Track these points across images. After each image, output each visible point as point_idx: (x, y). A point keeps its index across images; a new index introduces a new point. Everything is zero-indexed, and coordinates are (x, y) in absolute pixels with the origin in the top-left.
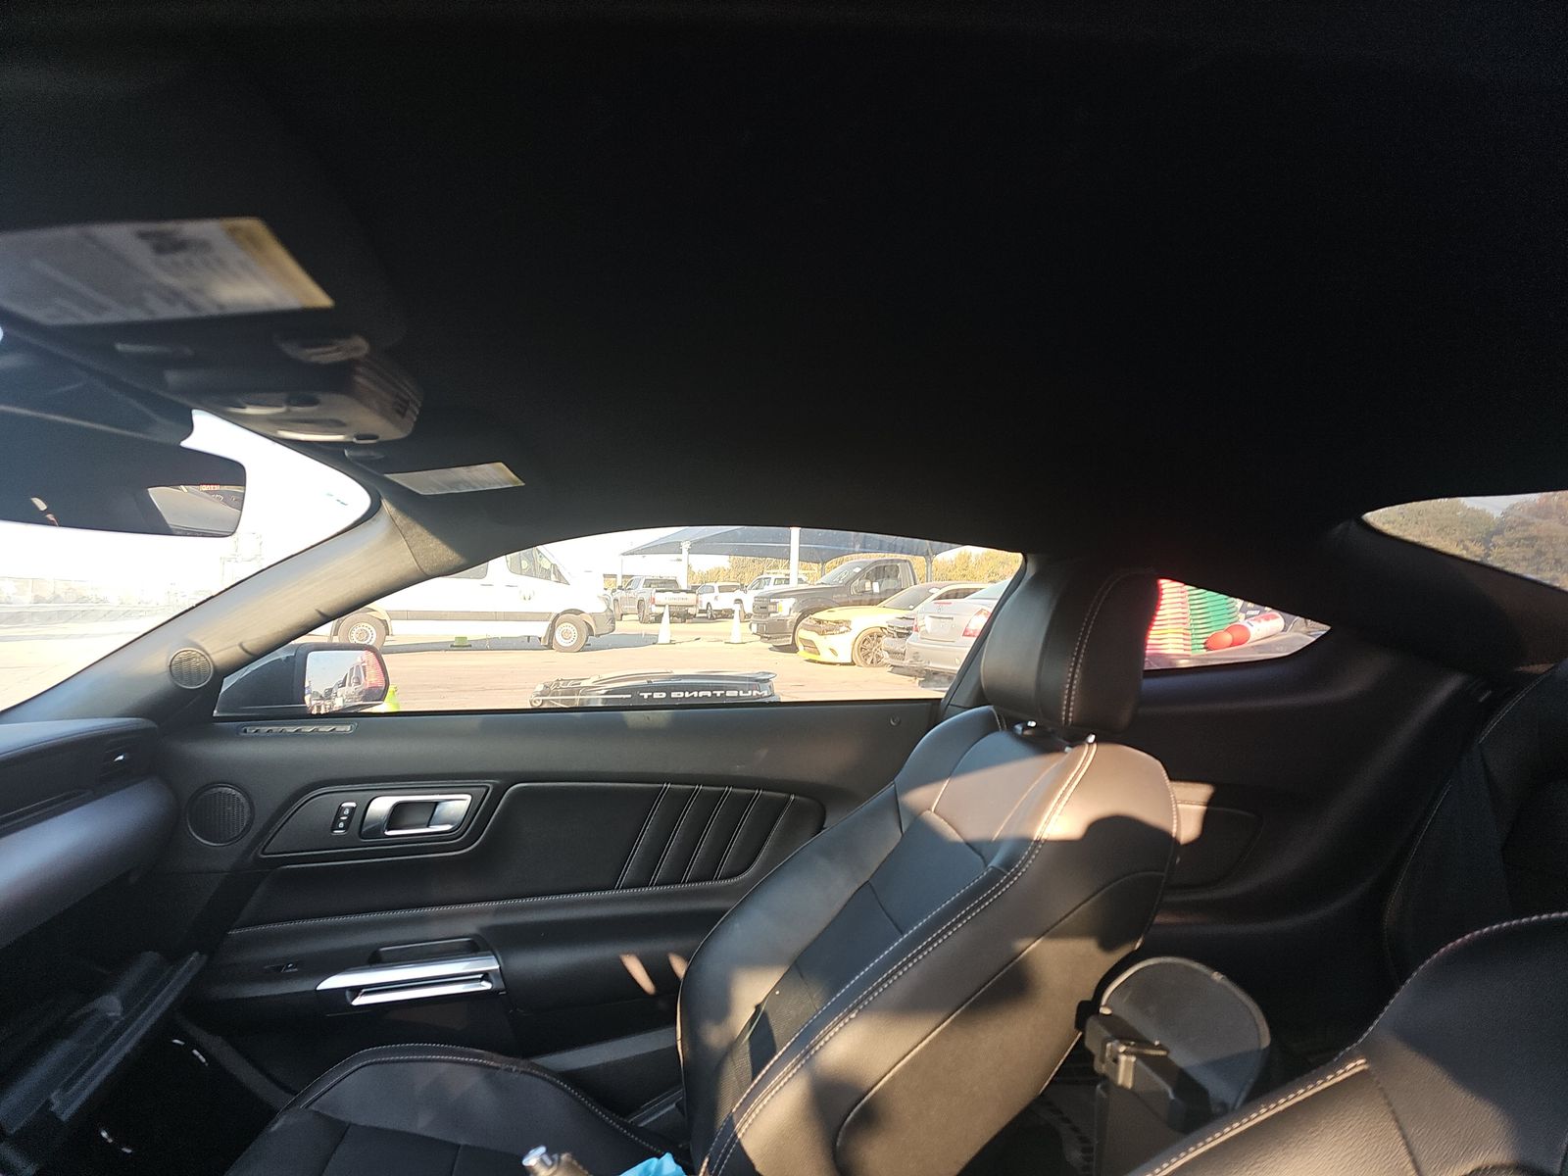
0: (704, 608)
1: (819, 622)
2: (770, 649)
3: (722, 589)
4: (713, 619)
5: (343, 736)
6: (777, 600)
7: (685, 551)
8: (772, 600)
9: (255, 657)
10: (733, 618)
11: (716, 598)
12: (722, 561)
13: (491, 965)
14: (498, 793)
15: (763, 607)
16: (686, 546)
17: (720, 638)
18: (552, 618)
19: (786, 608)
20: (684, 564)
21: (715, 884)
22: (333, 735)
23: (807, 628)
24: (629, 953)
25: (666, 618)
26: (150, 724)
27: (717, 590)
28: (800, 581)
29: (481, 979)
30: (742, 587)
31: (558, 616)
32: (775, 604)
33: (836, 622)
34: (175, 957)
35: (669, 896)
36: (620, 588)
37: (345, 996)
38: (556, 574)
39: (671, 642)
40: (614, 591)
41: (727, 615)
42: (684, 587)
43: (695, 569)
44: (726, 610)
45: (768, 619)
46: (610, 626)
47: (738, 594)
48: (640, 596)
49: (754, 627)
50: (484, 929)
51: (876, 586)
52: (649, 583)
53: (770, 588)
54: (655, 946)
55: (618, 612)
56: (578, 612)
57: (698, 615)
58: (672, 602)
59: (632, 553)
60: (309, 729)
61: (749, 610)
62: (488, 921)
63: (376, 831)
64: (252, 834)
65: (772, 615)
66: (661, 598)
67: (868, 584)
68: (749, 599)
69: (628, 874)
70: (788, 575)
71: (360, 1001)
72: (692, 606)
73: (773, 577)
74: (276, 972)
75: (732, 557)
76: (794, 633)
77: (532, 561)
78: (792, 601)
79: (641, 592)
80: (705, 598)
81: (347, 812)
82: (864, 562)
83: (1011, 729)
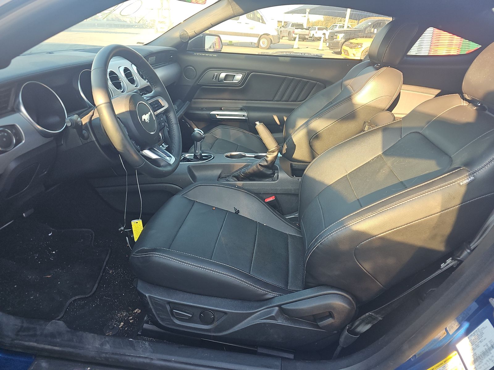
0: (311, 36)
1: (351, 43)
2: (332, 53)
3: (319, 29)
4: (314, 41)
5: (214, 57)
6: (337, 34)
7: (307, 13)
8: (336, 34)
9: (198, 35)
10: (320, 41)
11: (316, 33)
12: (321, 18)
13: (246, 114)
14: (248, 74)
15: (332, 36)
16: (308, 10)
17: (315, 47)
18: (259, 37)
19: (340, 37)
20: (306, 18)
21: (296, 103)
22: (212, 57)
23: (347, 46)
24: (275, 115)
25: (297, 39)
26: (176, 49)
27: (317, 29)
28: (348, 27)
29: (243, 116)
30: (326, 29)
31: (262, 35)
32: (336, 35)
33: (357, 44)
34: (184, 102)
35: (285, 104)
36: (283, 26)
37: (216, 116)
38: (262, 20)
39: (298, 48)
40: (281, 28)
41: (319, 39)
42: (305, 27)
43: (310, 20)
44: (319, 37)
45: (333, 41)
46: (278, 40)
47: (324, 31)
48: (290, 30)
49: (328, 44)
50: (244, 107)
51: (376, 30)
52: (293, 25)
53: (337, 29)
54: (281, 114)
55: (281, 36)
56: (268, 35)
57: (309, 39)
58: (300, 33)
59: (288, 13)
60: (207, 55)
61: (327, 38)
62: (245, 105)
63: (222, 81)
64: (196, 78)
65: (334, 40)
66: (297, 31)
67: (373, 30)
68: (327, 33)
69: (276, 98)
70: (344, 24)
71: (218, 117)
72: (307, 35)
73: (338, 25)
74: (202, 109)
75: (325, 16)
76: (341, 48)
77: (254, 14)
78: (343, 34)
79: (290, 28)
80: (312, 32)
81: (216, 75)
82: (373, 20)
83: (374, 66)
